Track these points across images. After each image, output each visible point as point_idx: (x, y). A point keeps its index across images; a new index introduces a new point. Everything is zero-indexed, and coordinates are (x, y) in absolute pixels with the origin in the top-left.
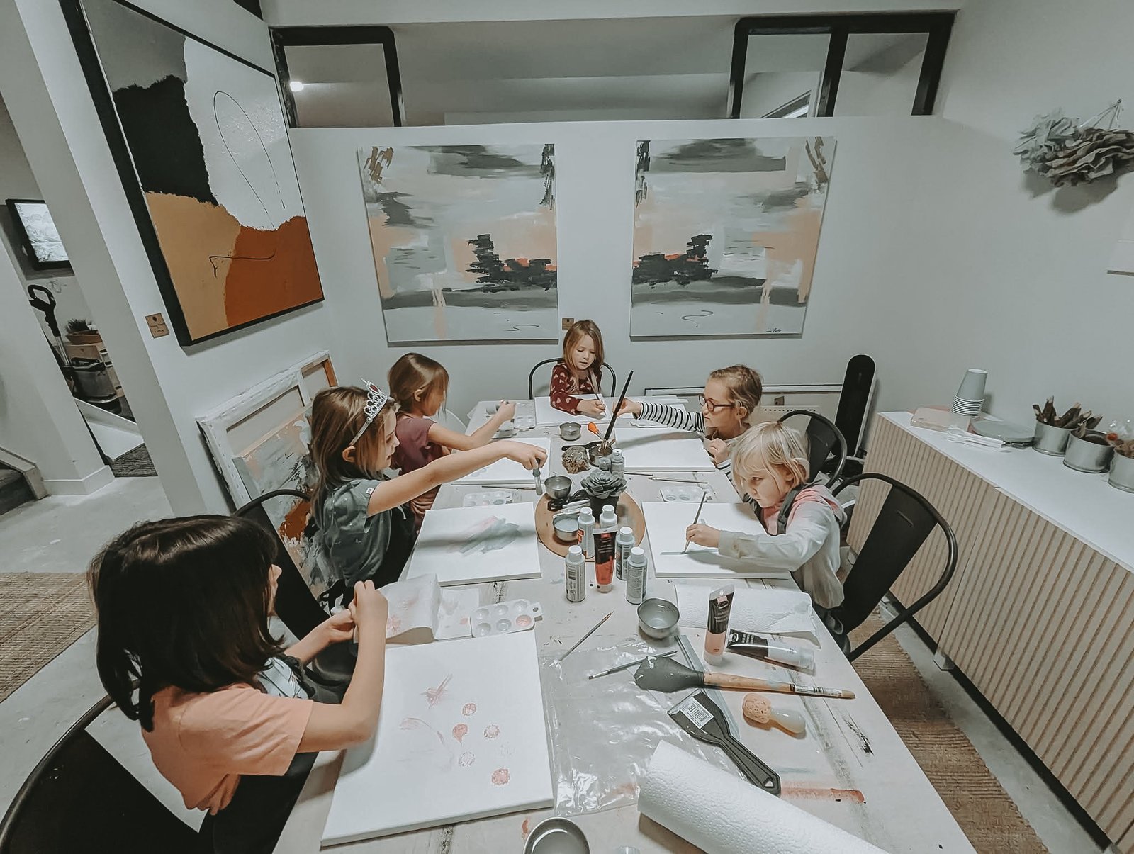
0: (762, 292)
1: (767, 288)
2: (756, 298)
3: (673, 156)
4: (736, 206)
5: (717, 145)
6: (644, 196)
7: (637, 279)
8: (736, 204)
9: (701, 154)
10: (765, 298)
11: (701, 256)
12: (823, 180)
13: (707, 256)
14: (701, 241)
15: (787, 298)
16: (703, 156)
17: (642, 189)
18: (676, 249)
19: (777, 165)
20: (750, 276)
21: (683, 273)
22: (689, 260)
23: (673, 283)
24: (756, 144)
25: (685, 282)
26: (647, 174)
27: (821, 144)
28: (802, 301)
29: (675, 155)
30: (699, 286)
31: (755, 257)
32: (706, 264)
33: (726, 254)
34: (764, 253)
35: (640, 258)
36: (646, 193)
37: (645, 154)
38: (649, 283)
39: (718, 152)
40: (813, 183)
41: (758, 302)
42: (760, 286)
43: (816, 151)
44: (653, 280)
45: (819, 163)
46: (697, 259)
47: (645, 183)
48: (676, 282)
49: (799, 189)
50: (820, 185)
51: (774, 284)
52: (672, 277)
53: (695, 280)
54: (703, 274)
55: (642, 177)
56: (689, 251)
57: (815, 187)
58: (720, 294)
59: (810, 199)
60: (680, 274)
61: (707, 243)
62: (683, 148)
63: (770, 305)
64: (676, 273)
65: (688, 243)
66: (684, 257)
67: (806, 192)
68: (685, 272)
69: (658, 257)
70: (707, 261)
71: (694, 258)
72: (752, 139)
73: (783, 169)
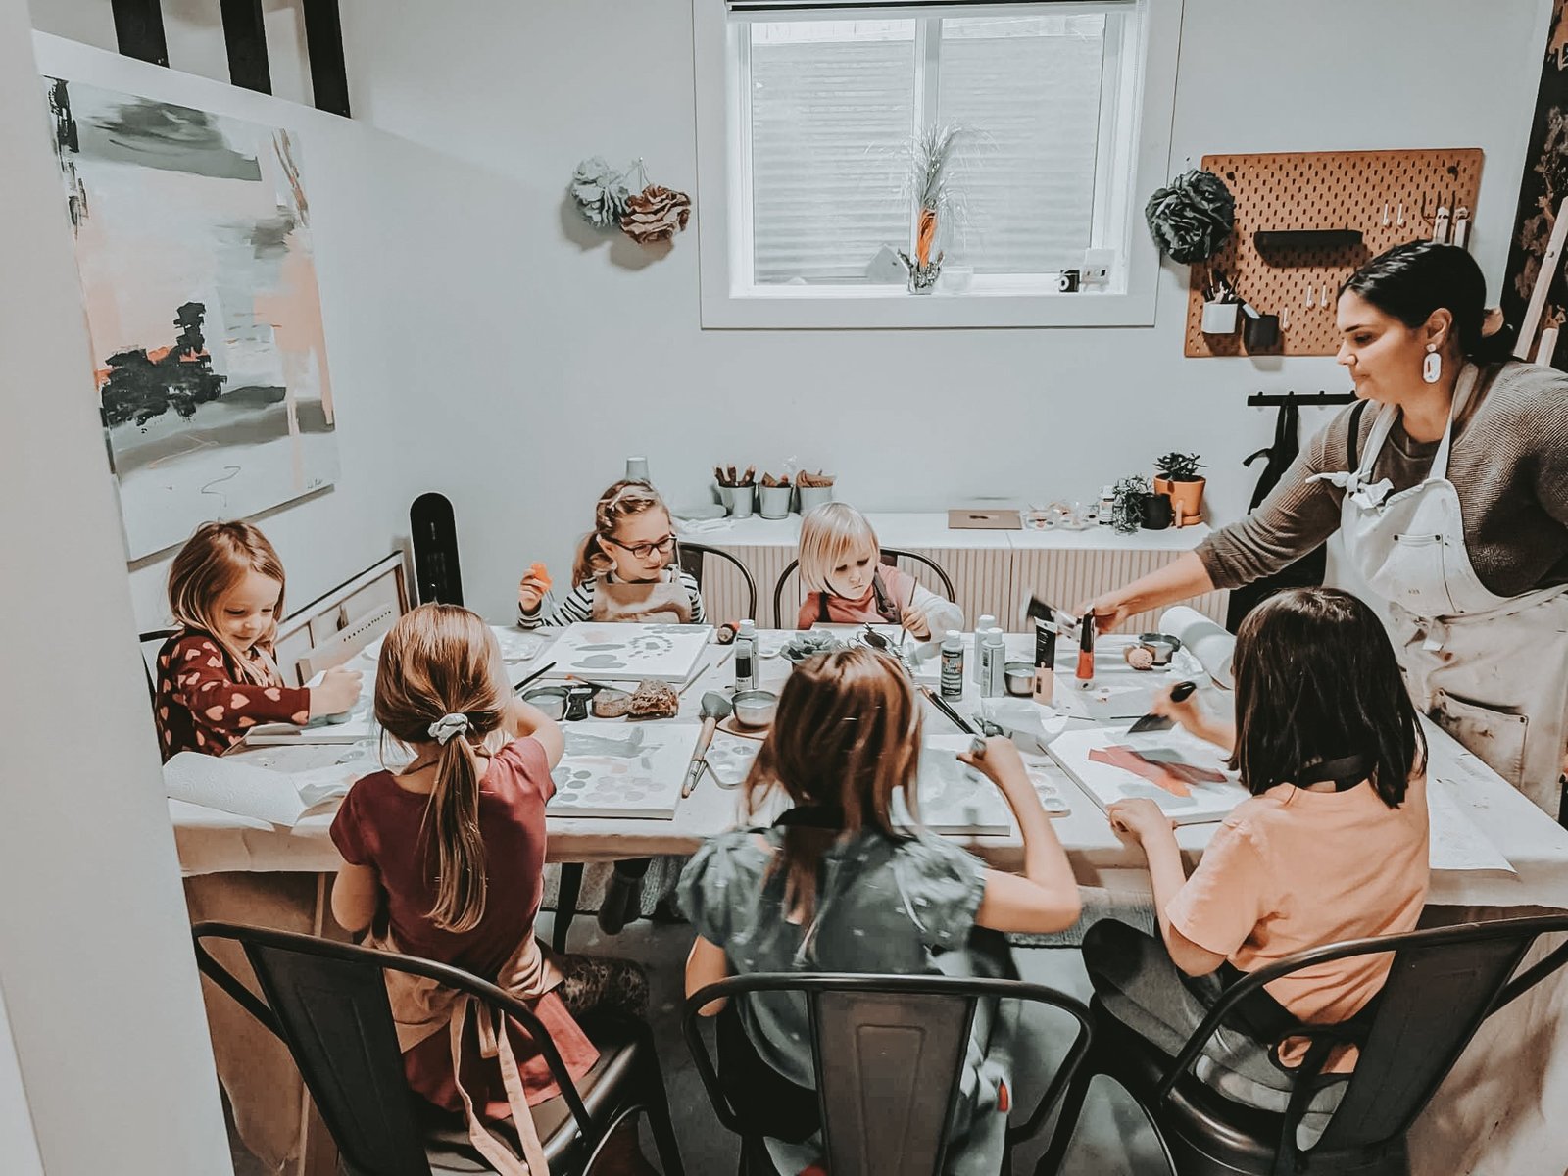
0: (286, 413)
1: (290, 403)
2: (275, 428)
3: (115, 128)
4: (221, 244)
5: (172, 117)
6: (83, 211)
7: (111, 414)
8: (222, 241)
9: (154, 131)
10: (293, 423)
11: (199, 350)
12: (303, 206)
13: (206, 348)
14: (191, 315)
15: (315, 418)
16: (159, 136)
17: (78, 194)
18: (160, 339)
19: (248, 170)
20: (267, 383)
21: (182, 389)
22: (184, 358)
23: (171, 414)
24: (220, 127)
25: (187, 408)
26: (76, 159)
27: (286, 142)
28: (329, 422)
29: (115, 125)
30: (210, 414)
31: (265, 346)
32: (207, 364)
33: (230, 342)
34: (273, 335)
35: (108, 362)
36: (85, 205)
37: (64, 110)
38: (134, 422)
39: (177, 131)
40: (295, 208)
41: (286, 433)
42: (282, 403)
43: (287, 154)
44: (137, 413)
45: (293, 176)
46: (194, 357)
47: (81, 183)
48: (175, 412)
49: (283, 218)
50: (301, 214)
51: (296, 395)
52: (169, 401)
53: (201, 401)
54: (209, 388)
55: (71, 165)
56: (180, 339)
57: (298, 217)
58: (238, 426)
59: (298, 237)
60: (178, 392)
61: (201, 320)
62: (125, 112)
63: (302, 435)
64: (171, 390)
65: (176, 322)
66: (175, 354)
67: (290, 225)
68: (184, 385)
69: (138, 356)
70: (208, 358)
71: (189, 355)
72: (216, 117)
73: (260, 180)
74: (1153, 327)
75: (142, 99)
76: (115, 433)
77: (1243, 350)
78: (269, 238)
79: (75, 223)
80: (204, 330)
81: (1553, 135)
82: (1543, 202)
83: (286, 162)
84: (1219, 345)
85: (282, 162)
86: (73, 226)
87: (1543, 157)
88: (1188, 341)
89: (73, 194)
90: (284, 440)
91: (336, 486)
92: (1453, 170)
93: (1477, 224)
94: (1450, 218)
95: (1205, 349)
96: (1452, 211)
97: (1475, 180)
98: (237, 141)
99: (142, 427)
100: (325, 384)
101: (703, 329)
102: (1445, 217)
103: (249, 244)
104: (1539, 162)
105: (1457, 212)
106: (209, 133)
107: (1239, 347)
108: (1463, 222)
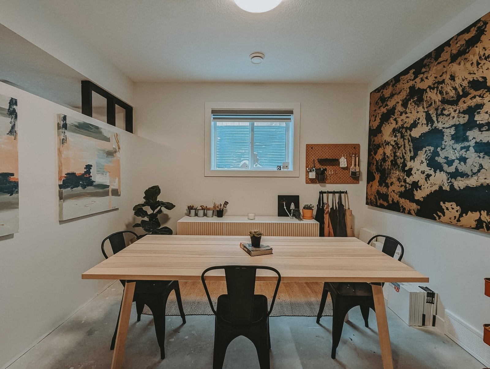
0: (109, 191)
1: (110, 189)
2: (106, 194)
5: (91, 126)
6: (65, 142)
7: (64, 186)
8: (99, 153)
10: (110, 193)
11: (89, 174)
12: (119, 148)
13: (91, 174)
14: (89, 167)
15: (116, 193)
16: (87, 129)
17: (65, 138)
18: (80, 170)
19: (108, 140)
20: (105, 184)
21: (83, 183)
22: (85, 176)
23: (80, 188)
24: (102, 130)
25: (84, 187)
26: (66, 131)
27: (117, 135)
28: (119, 194)
29: (77, 126)
30: (90, 189)
31: (106, 176)
32: (91, 178)
33: (97, 174)
34: (108, 174)
35: (66, 174)
36: (66, 141)
37: (65, 121)
38: (70, 188)
39: (92, 129)
40: (117, 148)
41: (108, 195)
42: (108, 189)
43: (117, 137)
44: (72, 186)
45: (118, 142)
46: (88, 176)
47: (66, 136)
48: (81, 187)
49: (114, 150)
50: (119, 150)
51: (112, 187)
52: (80, 185)
53: (88, 186)
54: (90, 183)
55: (64, 132)
56: (85, 172)
57: (118, 151)
58: (97, 192)
59: (118, 155)
60: (82, 183)
61: (91, 168)
62: (79, 123)
63: (112, 196)
64: (81, 182)
65: (84, 168)
66: (83, 175)
67: (116, 152)
68: (84, 182)
69: (73, 174)
70: (91, 177)
71: (87, 175)
72: (101, 128)
73: (110, 142)
74: (299, 177)
75: (84, 122)
76: (64, 190)
77: (318, 182)
78: (110, 154)
79: (63, 144)
80: (91, 170)
81: (372, 141)
82: (372, 153)
83: (117, 139)
84: (312, 181)
85: (115, 139)
86: (62, 145)
87: (371, 145)
88: (306, 180)
89: (64, 138)
90: (108, 197)
91: (119, 209)
92: (354, 148)
93: (361, 158)
94: (355, 156)
95: (310, 182)
96: (355, 155)
97: (359, 150)
98: (105, 134)
99: (72, 190)
100: (119, 186)
101: (205, 177)
102: (354, 156)
103: (105, 154)
104: (370, 146)
105: (356, 156)
106: (99, 131)
107: (317, 182)
108: (358, 157)
